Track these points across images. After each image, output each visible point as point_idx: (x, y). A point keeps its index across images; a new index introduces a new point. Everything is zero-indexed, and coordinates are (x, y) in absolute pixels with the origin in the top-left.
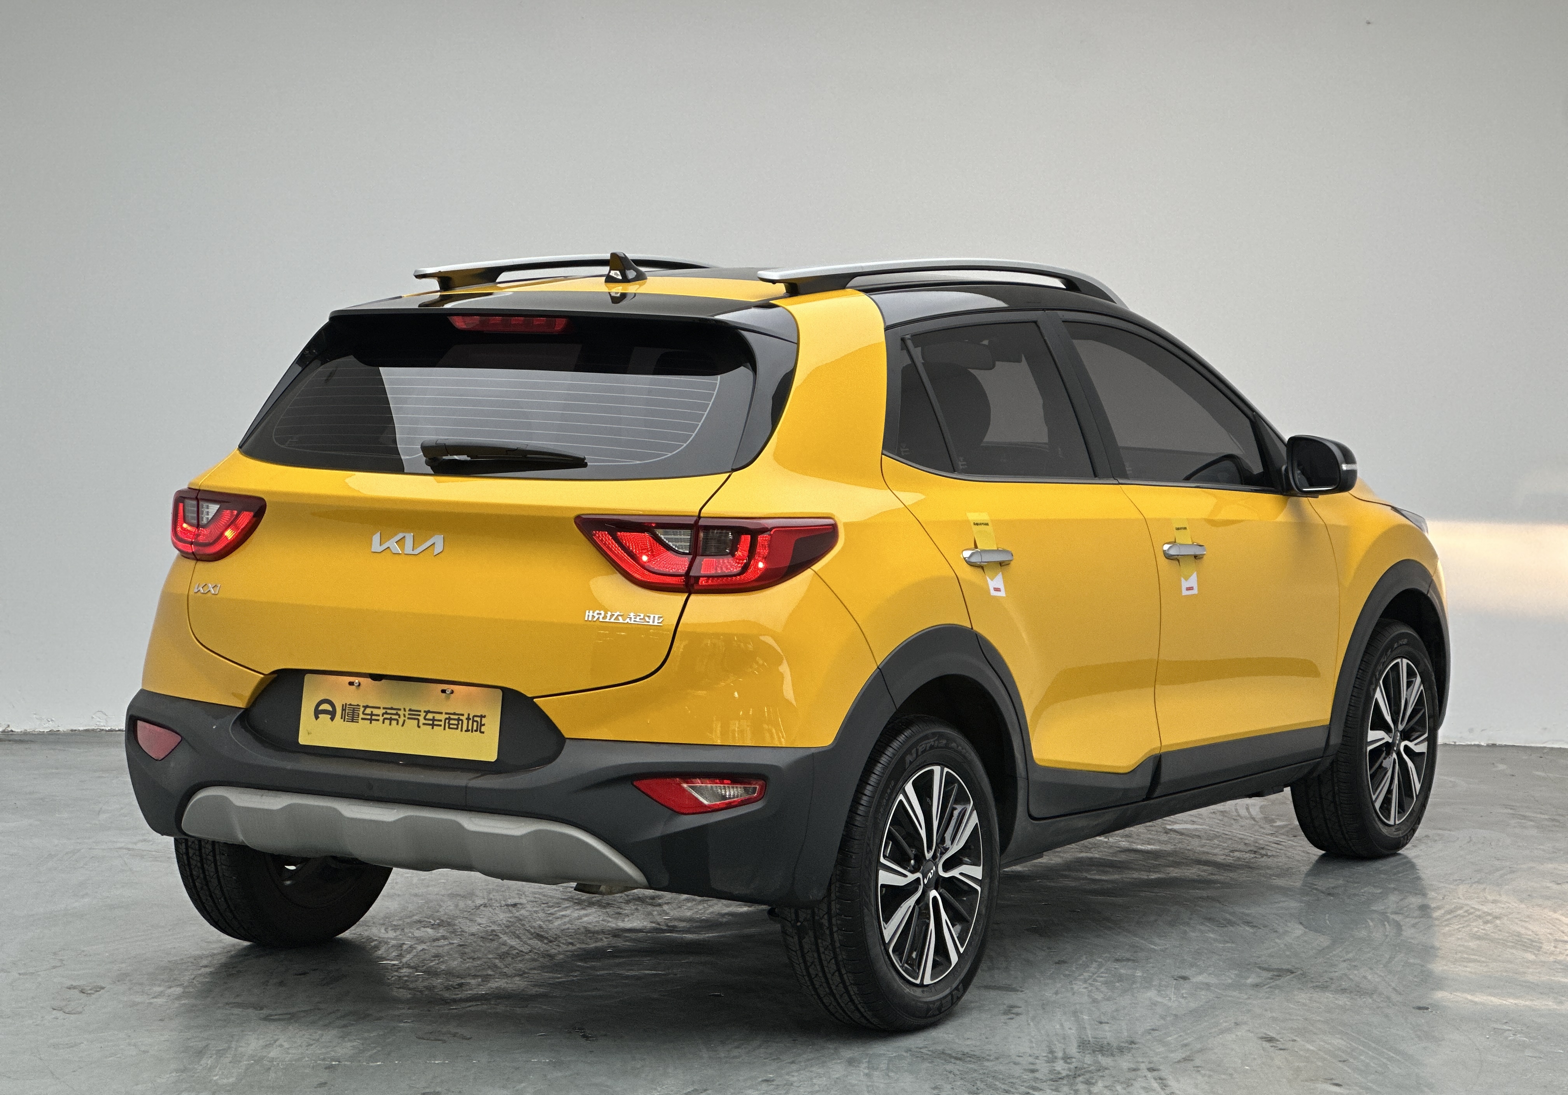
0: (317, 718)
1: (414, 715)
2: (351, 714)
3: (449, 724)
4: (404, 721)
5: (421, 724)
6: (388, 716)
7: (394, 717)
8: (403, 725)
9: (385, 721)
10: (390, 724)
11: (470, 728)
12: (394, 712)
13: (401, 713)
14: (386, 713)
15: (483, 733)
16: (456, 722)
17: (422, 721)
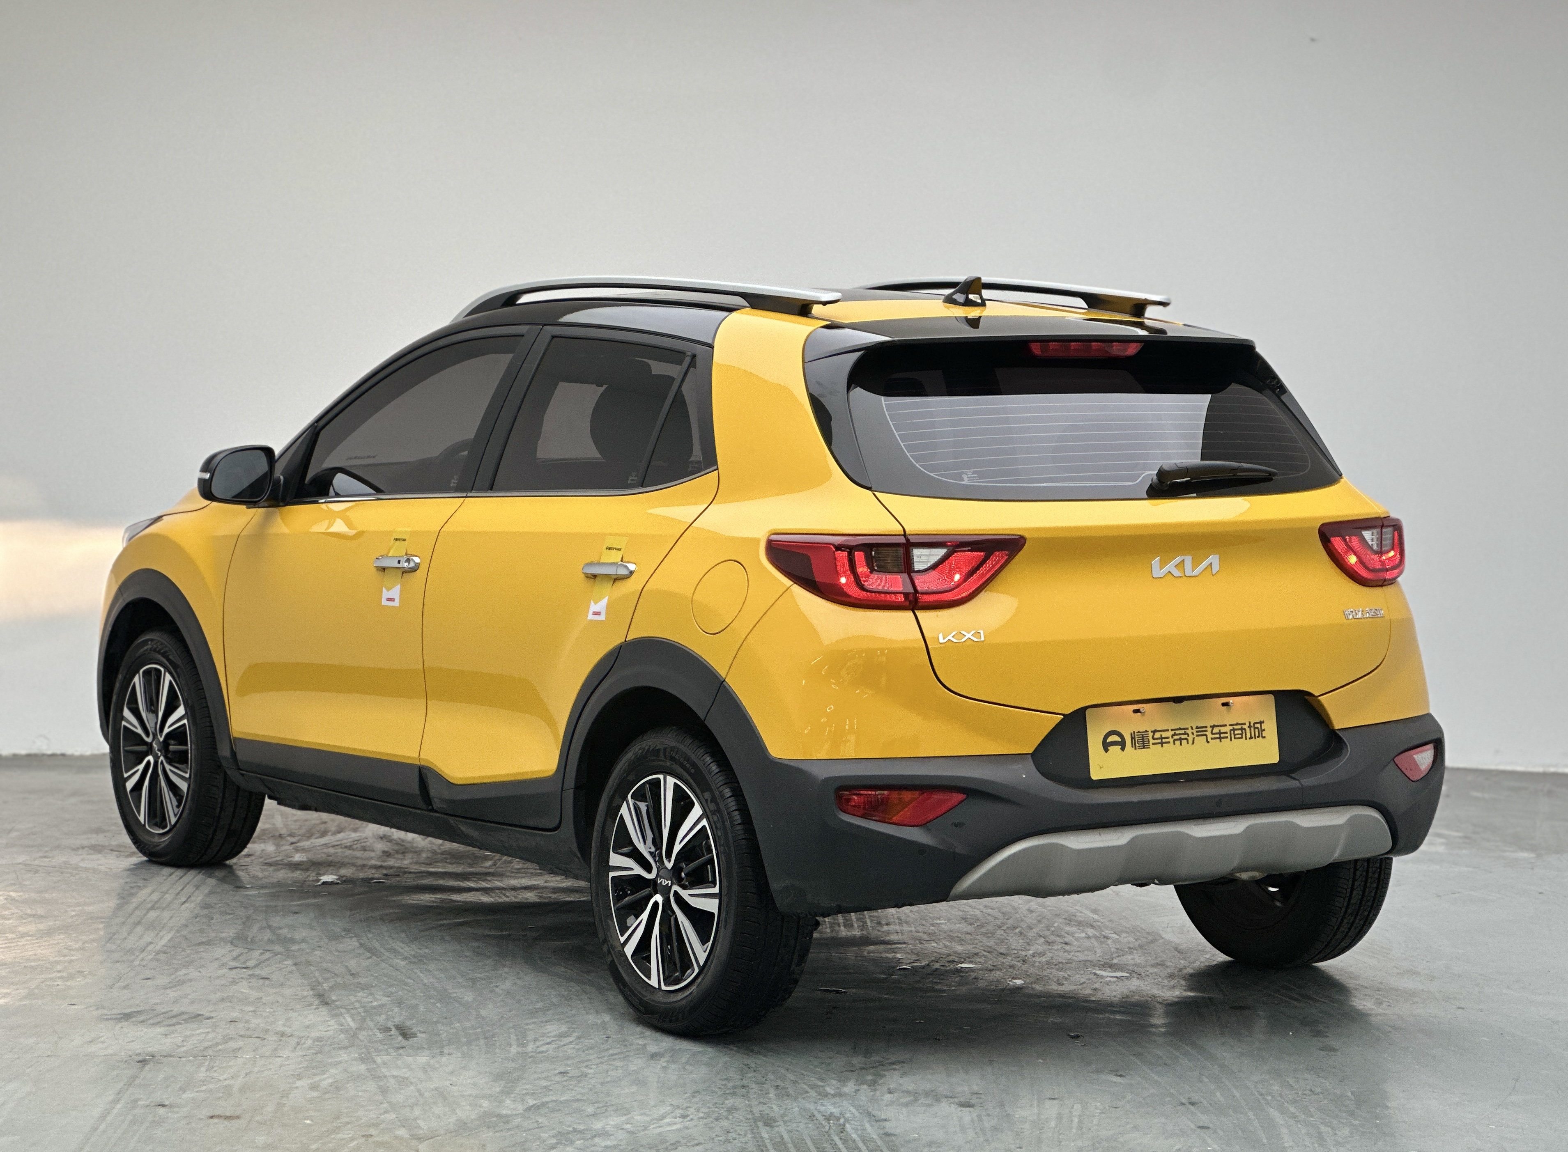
0: (1106, 750)
1: (1201, 731)
2: (1141, 741)
3: (1234, 736)
4: (1194, 739)
5: (1209, 739)
6: (1178, 737)
7: (1183, 737)
8: (1193, 743)
9: (1176, 743)
10: (1181, 745)
11: (1253, 735)
12: (1183, 732)
13: (1189, 731)
14: (1175, 734)
15: (1264, 737)
16: (1240, 732)
17: (1210, 736)
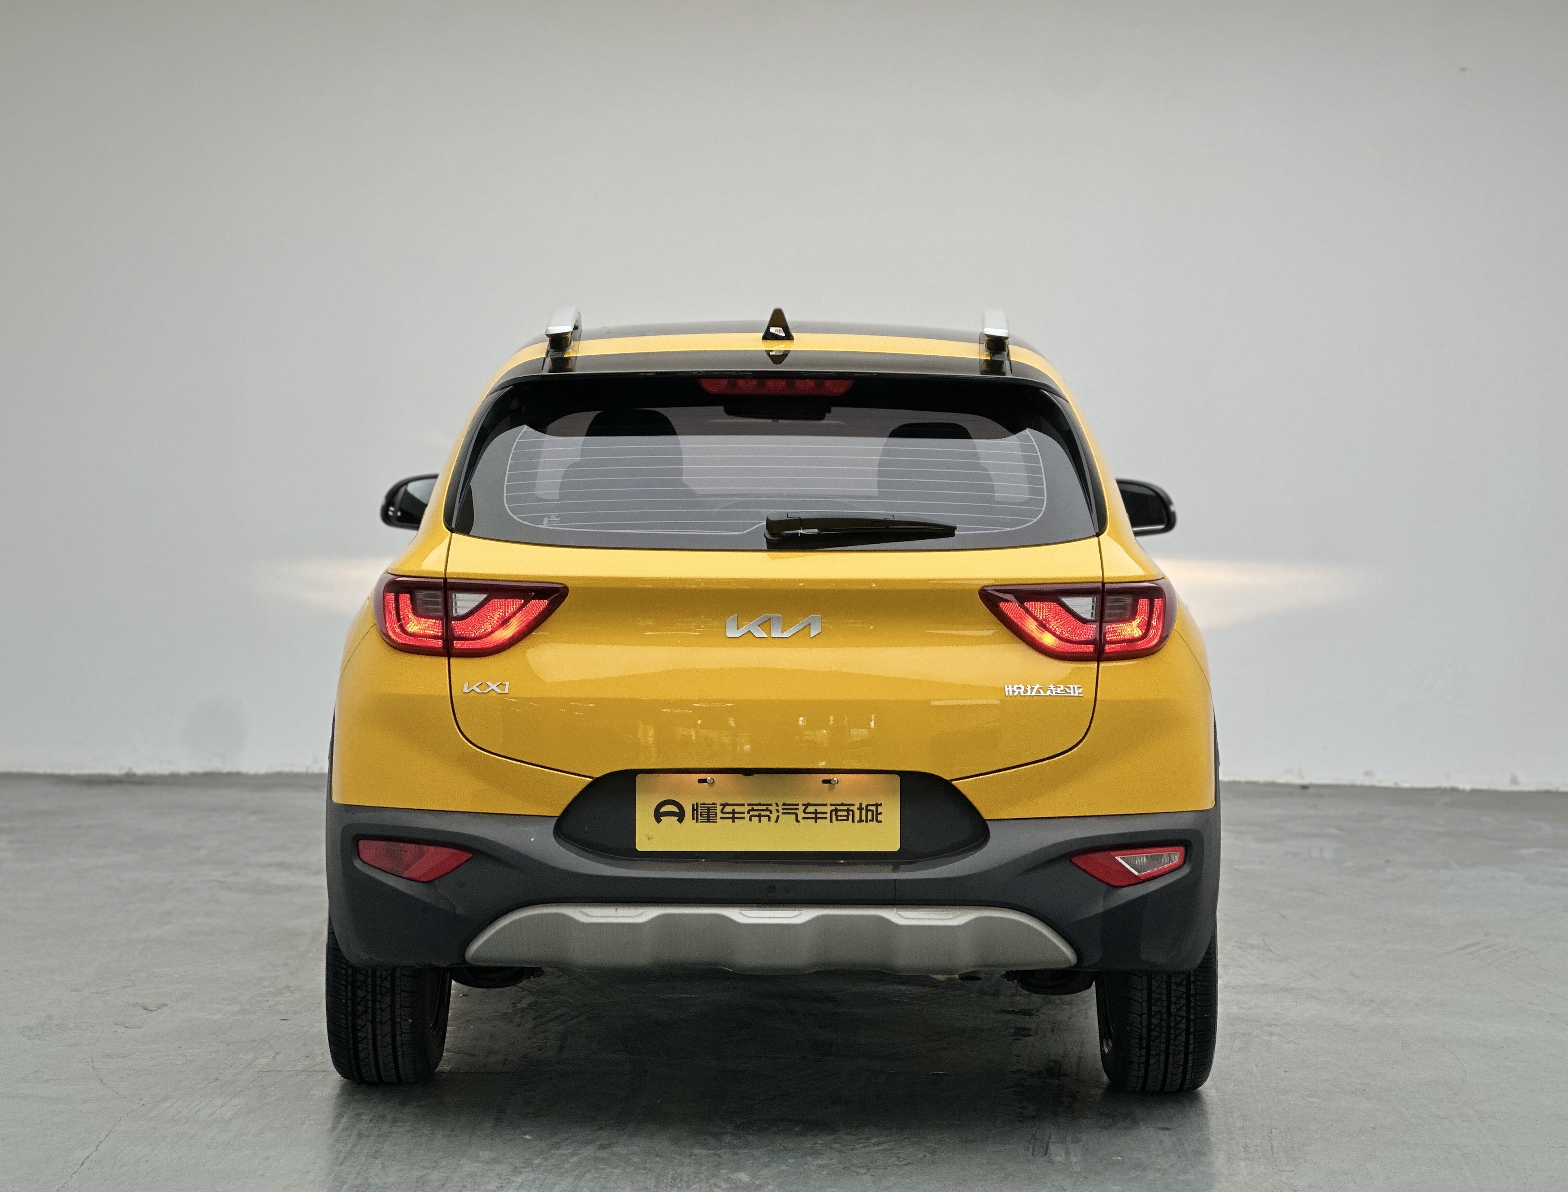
0: (658, 820)
1: (790, 809)
2: (705, 813)
3: (837, 816)
4: (778, 817)
5: (800, 818)
6: (757, 813)
7: (763, 813)
8: (776, 821)
9: (753, 818)
10: (760, 821)
11: (864, 818)
12: (764, 807)
13: (773, 808)
14: (753, 810)
15: (881, 822)
16: (845, 813)
17: (801, 815)
